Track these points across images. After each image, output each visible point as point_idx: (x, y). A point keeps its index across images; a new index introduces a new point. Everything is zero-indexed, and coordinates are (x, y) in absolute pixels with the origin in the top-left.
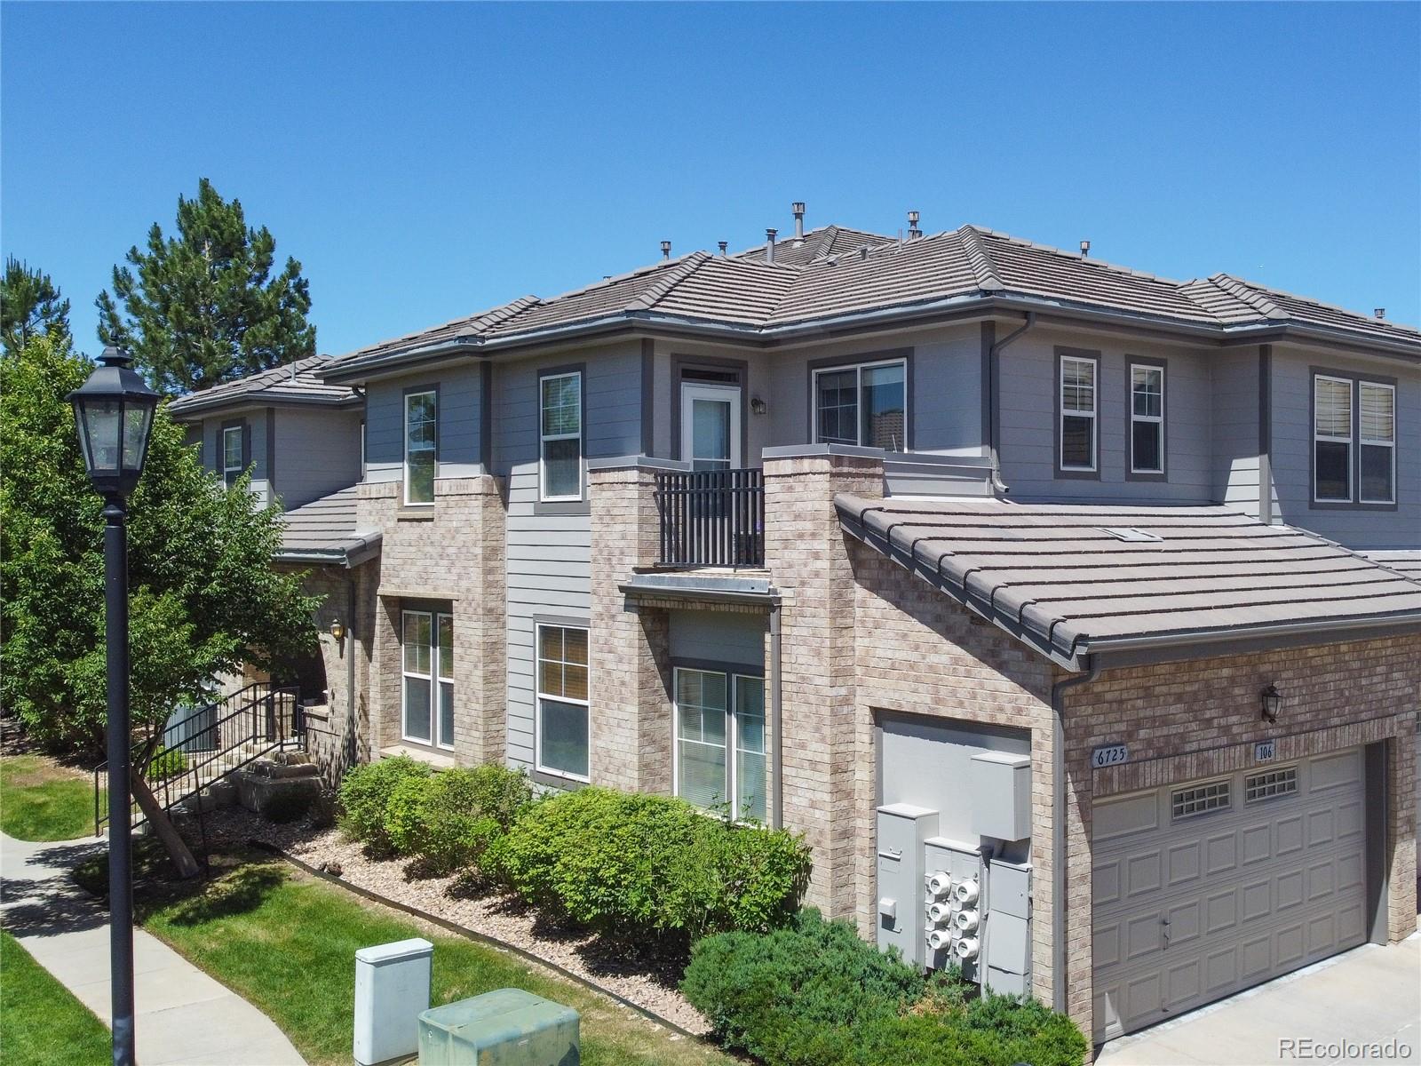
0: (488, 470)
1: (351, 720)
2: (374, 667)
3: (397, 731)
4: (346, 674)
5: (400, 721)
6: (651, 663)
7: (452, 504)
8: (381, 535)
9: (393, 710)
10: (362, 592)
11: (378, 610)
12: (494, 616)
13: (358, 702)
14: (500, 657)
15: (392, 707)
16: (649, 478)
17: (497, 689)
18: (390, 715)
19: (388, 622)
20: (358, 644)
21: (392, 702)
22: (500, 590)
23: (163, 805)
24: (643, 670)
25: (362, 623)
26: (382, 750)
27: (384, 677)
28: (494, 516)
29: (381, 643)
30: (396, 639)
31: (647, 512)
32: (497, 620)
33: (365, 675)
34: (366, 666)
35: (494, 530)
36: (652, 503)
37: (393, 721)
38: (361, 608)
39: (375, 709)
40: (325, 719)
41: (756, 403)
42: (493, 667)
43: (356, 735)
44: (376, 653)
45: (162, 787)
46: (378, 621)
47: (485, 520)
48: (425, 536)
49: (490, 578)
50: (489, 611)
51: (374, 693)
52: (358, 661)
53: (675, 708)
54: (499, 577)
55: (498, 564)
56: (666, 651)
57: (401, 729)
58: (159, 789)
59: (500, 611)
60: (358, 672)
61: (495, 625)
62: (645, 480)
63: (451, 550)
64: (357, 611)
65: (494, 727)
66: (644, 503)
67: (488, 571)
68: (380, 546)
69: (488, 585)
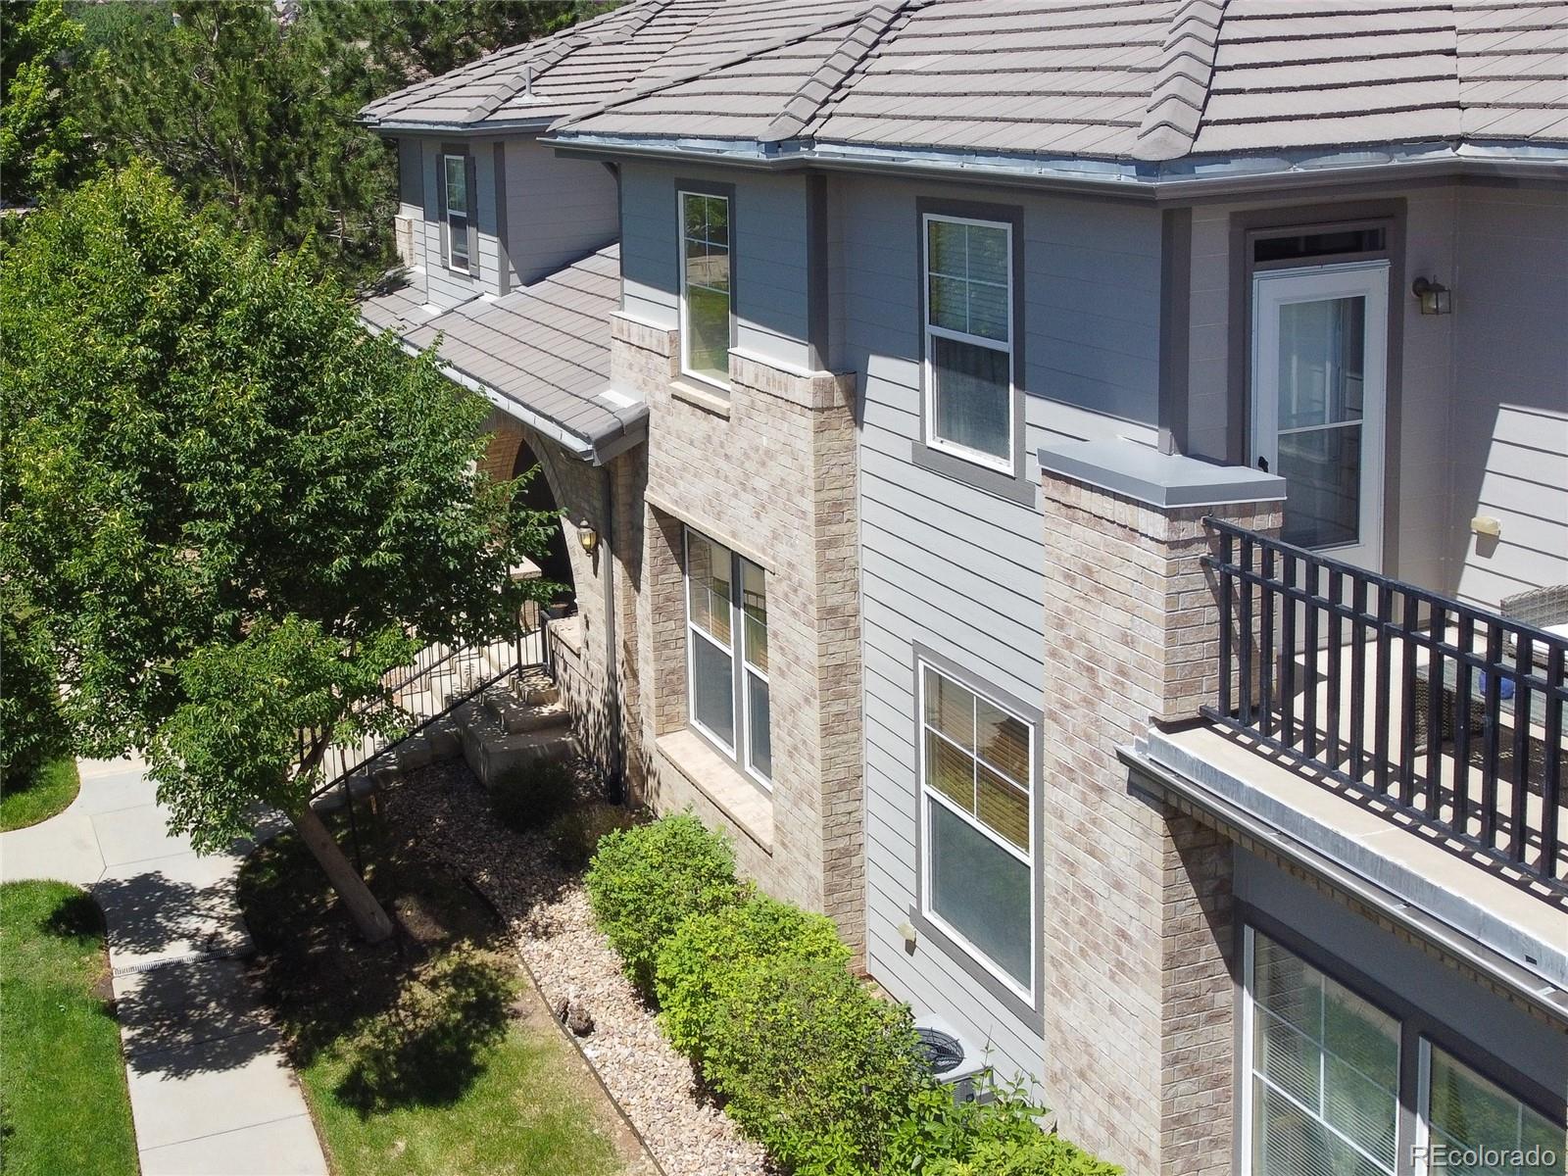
0: (823, 360)
1: (612, 676)
2: (644, 606)
3: (682, 708)
4: (602, 603)
5: (686, 693)
6: (1193, 913)
7: (759, 405)
8: (647, 409)
9: (675, 677)
10: (620, 491)
11: (646, 523)
12: (839, 619)
13: (621, 654)
14: (850, 688)
15: (672, 672)
16: (1194, 529)
17: (847, 743)
18: (669, 684)
19: (662, 541)
20: (618, 567)
21: (672, 664)
22: (848, 574)
24: (1173, 930)
25: (623, 535)
26: (658, 740)
27: (659, 628)
28: (836, 445)
29: (652, 575)
30: (676, 568)
31: (1185, 601)
32: (845, 626)
33: (631, 617)
34: (630, 602)
35: (836, 471)
36: (1199, 579)
37: (674, 693)
38: (621, 516)
39: (647, 671)
40: (577, 655)
41: (1425, 287)
42: (836, 708)
43: (621, 698)
44: (645, 586)
46: (647, 541)
47: (819, 455)
48: (715, 440)
49: (831, 554)
50: (829, 613)
51: (645, 646)
52: (619, 594)
53: (1248, 1002)
54: (845, 552)
55: (843, 528)
56: (1224, 887)
57: (687, 705)
59: (849, 610)
60: (619, 609)
61: (841, 634)
62: (1183, 536)
63: (760, 483)
64: (615, 517)
65: (842, 808)
66: (1180, 582)
67: (826, 544)
68: (647, 426)
69: (826, 567)
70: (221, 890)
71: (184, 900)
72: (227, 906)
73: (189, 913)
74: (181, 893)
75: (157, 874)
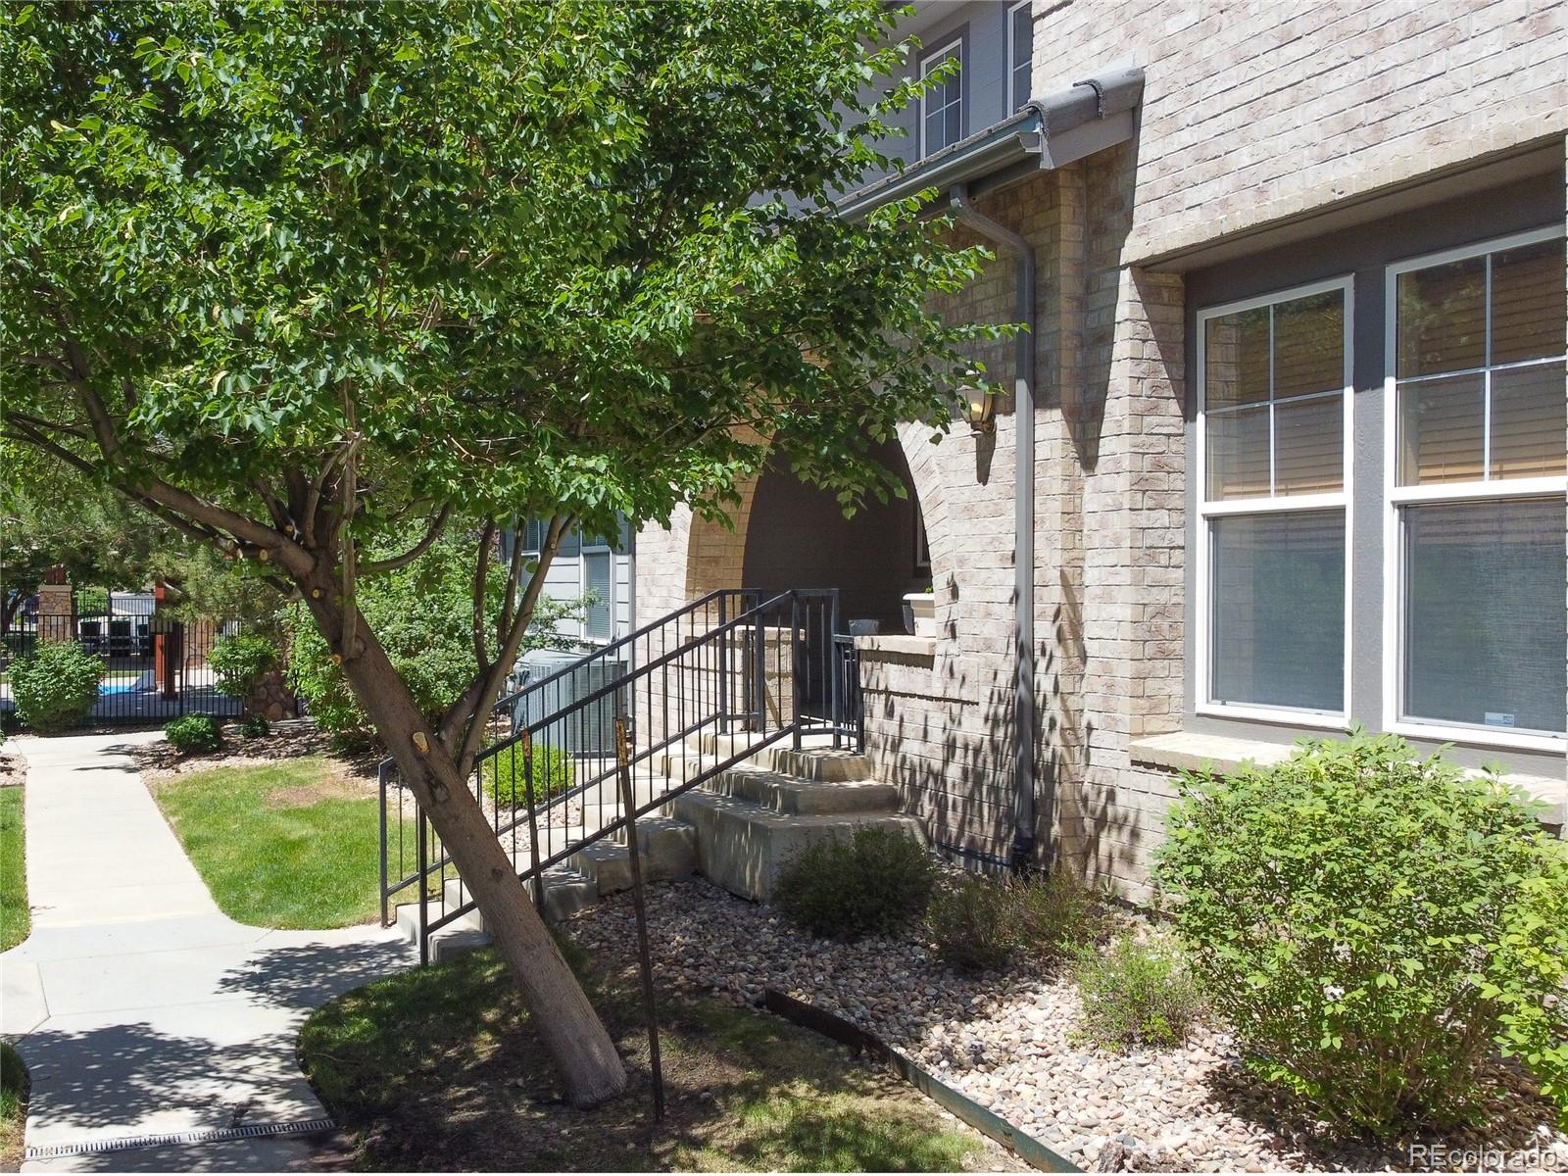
1: (1024, 650)
3: (1180, 687)
4: (1002, 526)
5: (1187, 660)
8: (1142, 70)
9: (1167, 623)
10: (1064, 271)
11: (1123, 311)
13: (1050, 601)
15: (1163, 613)
18: (1157, 637)
19: (1151, 350)
20: (1052, 426)
21: (1163, 596)
23: (523, 864)
25: (1067, 359)
26: (1138, 743)
27: (1143, 519)
29: (1129, 419)
30: (1174, 407)
33: (1075, 516)
34: (1074, 492)
37: (1165, 655)
38: (1063, 319)
40: (925, 661)
43: (1045, 686)
44: (1110, 449)
45: (522, 821)
51: (1105, 569)
58: (515, 823)
60: (1049, 511)
68: (1138, 103)
70: (265, 1048)
71: (191, 1059)
72: (275, 1068)
73: (202, 1074)
74: (187, 1049)
75: (144, 1027)
